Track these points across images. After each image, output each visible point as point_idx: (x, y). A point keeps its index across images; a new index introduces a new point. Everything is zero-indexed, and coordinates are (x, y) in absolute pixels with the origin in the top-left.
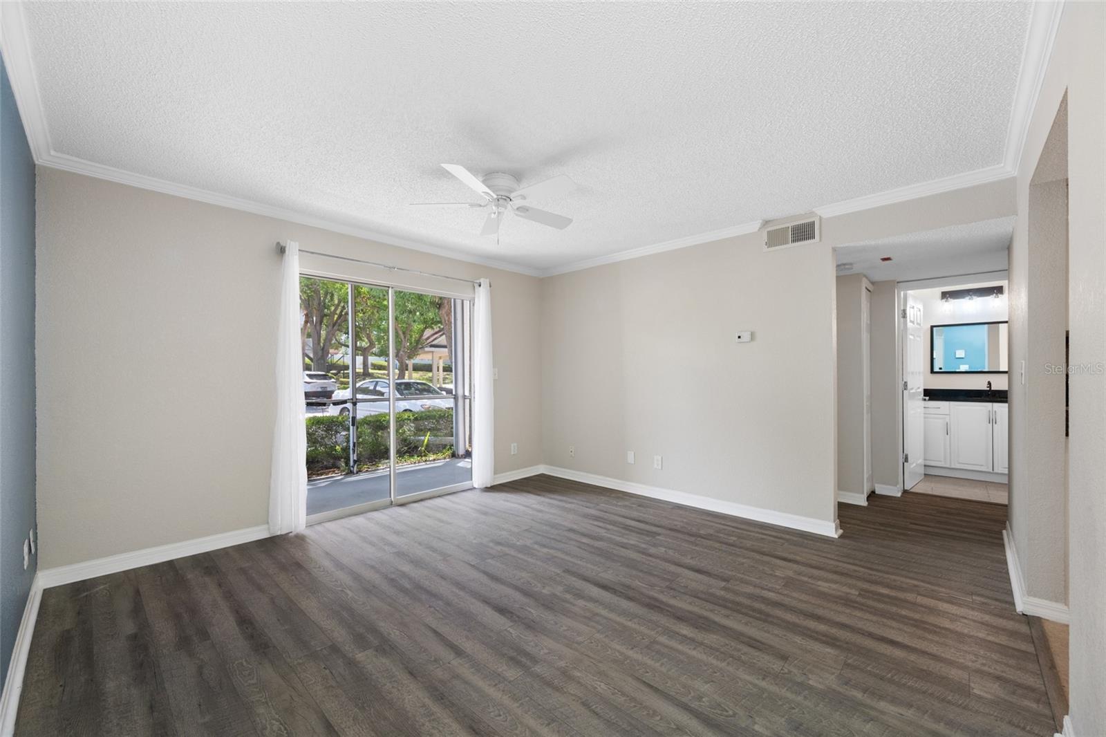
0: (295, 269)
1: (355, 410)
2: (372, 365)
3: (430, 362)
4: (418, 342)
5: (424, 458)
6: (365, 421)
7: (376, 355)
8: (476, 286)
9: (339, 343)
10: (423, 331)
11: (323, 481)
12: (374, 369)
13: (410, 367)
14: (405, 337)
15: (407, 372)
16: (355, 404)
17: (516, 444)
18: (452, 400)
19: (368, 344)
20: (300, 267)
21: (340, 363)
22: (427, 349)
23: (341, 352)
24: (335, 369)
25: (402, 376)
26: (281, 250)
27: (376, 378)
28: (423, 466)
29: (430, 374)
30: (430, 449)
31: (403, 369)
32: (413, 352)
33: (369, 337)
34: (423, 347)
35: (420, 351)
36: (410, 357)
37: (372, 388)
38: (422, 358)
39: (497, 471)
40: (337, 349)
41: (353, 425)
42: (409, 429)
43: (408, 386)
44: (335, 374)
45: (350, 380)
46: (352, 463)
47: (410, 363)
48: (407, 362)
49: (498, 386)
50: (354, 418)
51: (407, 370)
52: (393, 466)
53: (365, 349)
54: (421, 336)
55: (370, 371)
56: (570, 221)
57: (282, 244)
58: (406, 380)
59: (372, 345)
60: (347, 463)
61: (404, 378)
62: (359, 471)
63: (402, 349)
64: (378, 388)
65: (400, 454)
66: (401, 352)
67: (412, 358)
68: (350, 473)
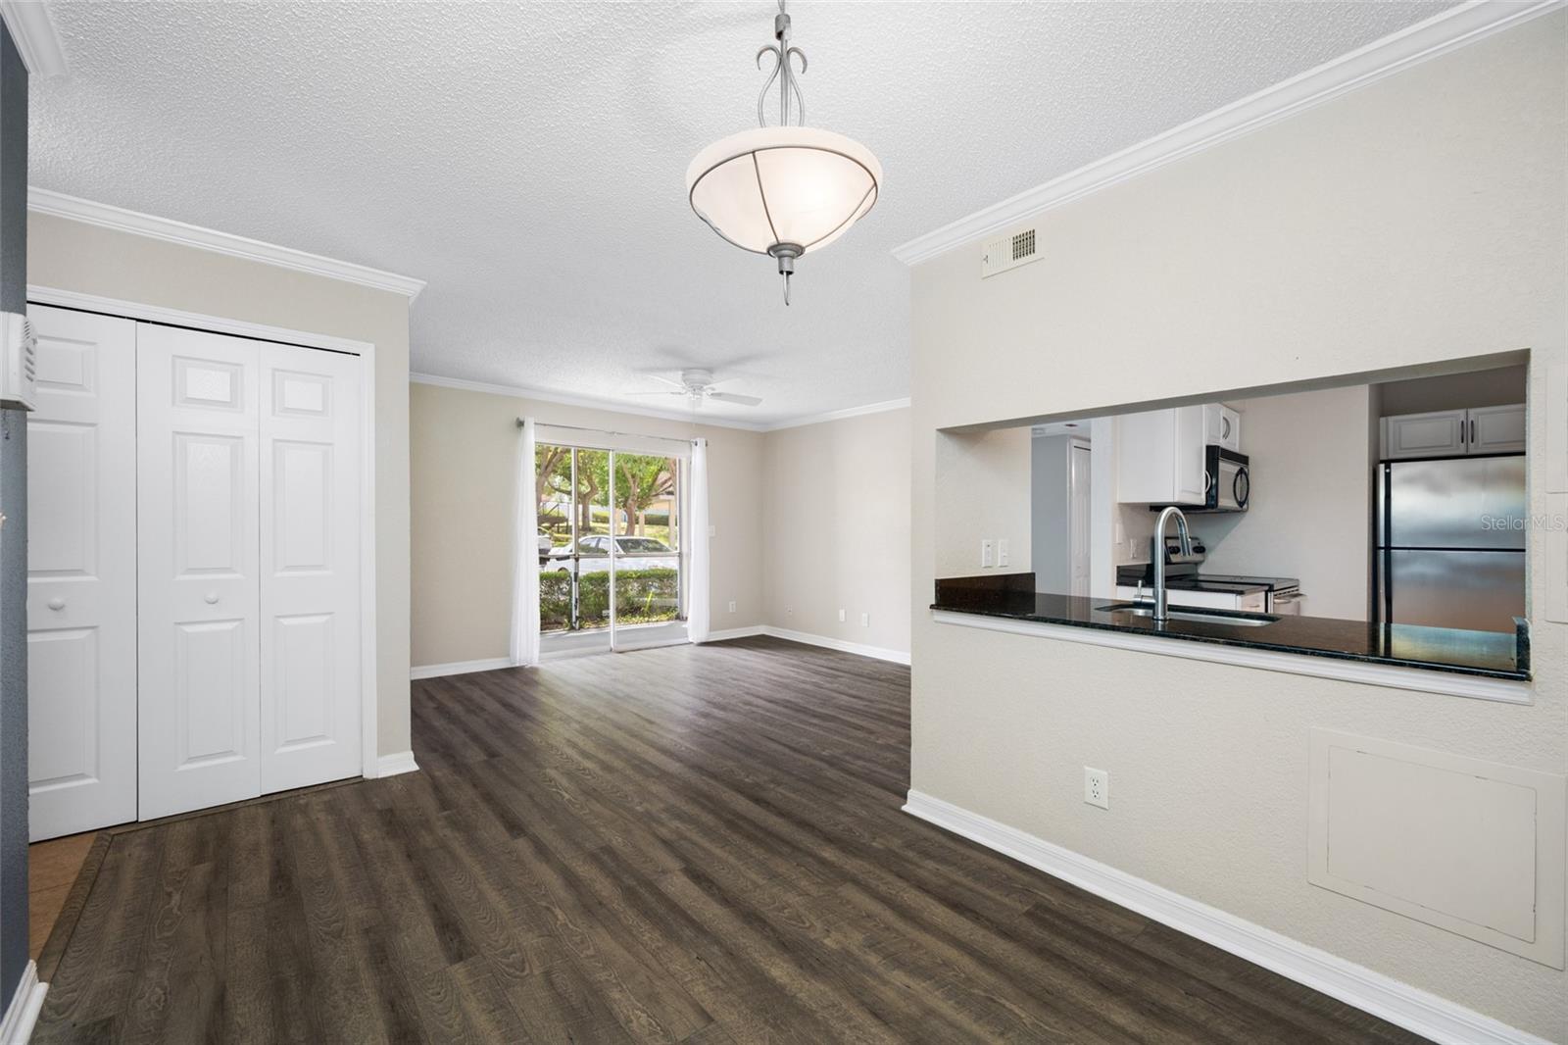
0: (531, 438)
1: (577, 567)
2: (594, 516)
3: (666, 514)
4: (650, 487)
5: (646, 619)
6: (590, 579)
7: (598, 502)
8: (693, 445)
9: (553, 487)
10: (657, 474)
11: (552, 633)
12: (597, 522)
13: (642, 520)
14: (634, 482)
15: (637, 526)
16: (577, 560)
17: (734, 603)
18: (677, 558)
19: (589, 489)
20: (535, 437)
21: (554, 513)
22: (661, 497)
23: (553, 499)
24: (547, 522)
25: (630, 530)
26: (521, 424)
27: (598, 533)
28: (645, 625)
29: (666, 530)
30: (652, 611)
31: (633, 521)
32: (644, 500)
33: (590, 480)
34: (657, 495)
35: (654, 500)
36: (640, 507)
37: (593, 545)
38: (656, 509)
39: (712, 628)
40: (549, 494)
41: (576, 581)
42: (633, 588)
43: (637, 543)
44: (548, 528)
45: (573, 536)
46: (574, 619)
47: (641, 515)
48: (638, 513)
49: (715, 543)
50: (576, 574)
51: (637, 523)
52: (614, 626)
53: (585, 496)
54: (655, 480)
55: (592, 524)
56: (761, 400)
57: (521, 419)
58: (636, 536)
59: (594, 489)
60: (570, 620)
61: (633, 534)
62: (581, 627)
63: (631, 498)
64: (601, 545)
65: (622, 613)
66: (630, 501)
67: (643, 508)
68: (572, 628)
